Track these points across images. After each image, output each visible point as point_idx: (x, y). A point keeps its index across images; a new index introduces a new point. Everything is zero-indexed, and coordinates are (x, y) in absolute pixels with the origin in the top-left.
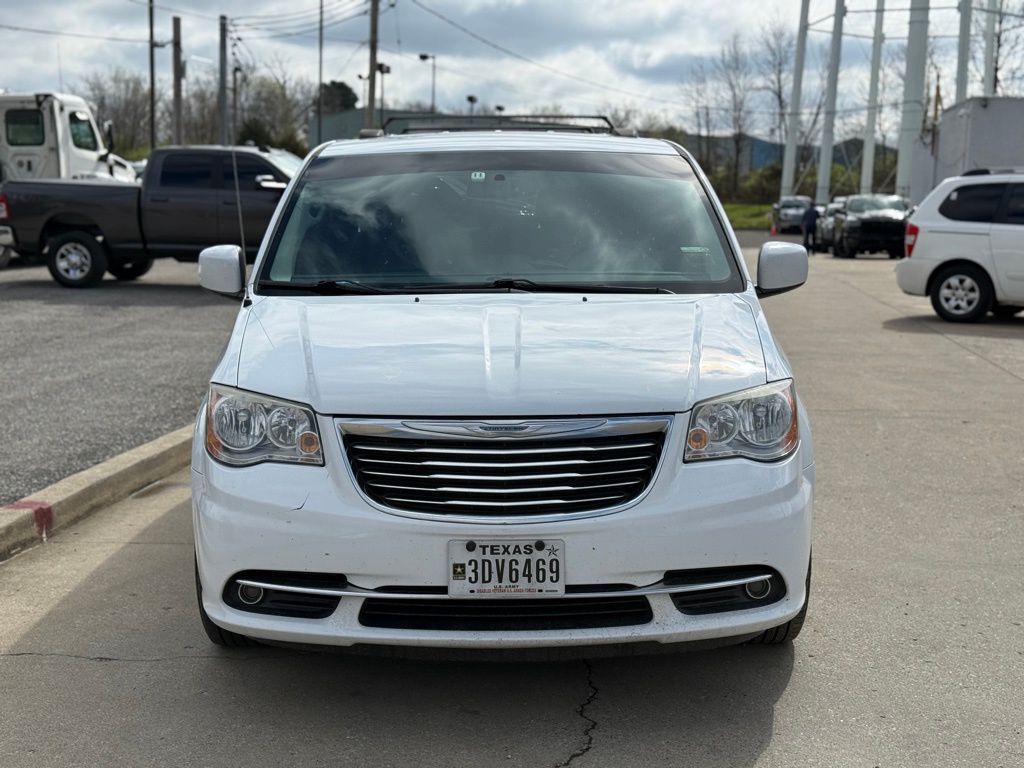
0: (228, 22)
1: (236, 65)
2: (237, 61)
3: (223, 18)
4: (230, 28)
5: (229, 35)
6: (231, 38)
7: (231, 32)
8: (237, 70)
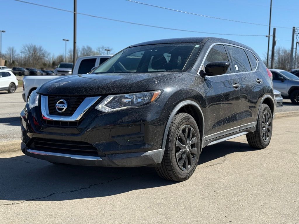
0: (295, 29)
1: (297, 41)
2: (297, 40)
3: (294, 28)
4: (296, 30)
5: (295, 32)
6: (296, 33)
7: (296, 32)
8: (297, 43)
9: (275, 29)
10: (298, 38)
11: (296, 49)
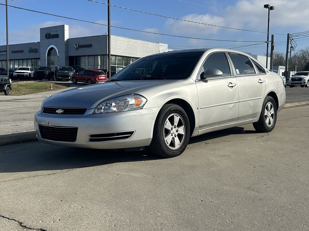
0: (290, 35)
2: (291, 45)
3: (288, 34)
5: (290, 38)
8: (291, 47)
9: (273, 36)
10: (292, 44)
11: (291, 52)
